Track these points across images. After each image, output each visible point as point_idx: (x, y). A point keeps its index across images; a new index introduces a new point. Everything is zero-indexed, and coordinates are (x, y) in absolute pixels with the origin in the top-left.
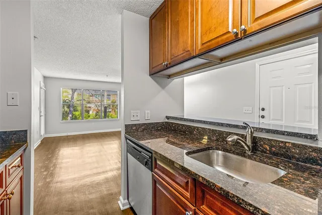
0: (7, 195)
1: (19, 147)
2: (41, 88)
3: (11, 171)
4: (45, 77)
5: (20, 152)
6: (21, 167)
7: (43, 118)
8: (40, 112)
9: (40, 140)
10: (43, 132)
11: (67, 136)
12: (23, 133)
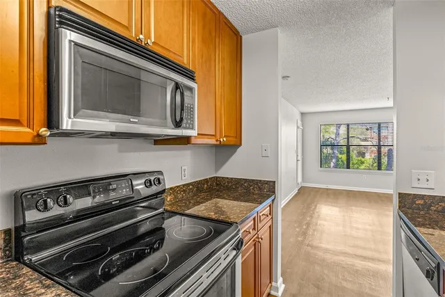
0: (258, 238)
1: (269, 197)
2: (298, 127)
3: (262, 218)
4: (302, 114)
5: (269, 201)
6: (270, 217)
7: (300, 163)
8: (297, 156)
9: (297, 189)
10: (300, 180)
11: (327, 189)
12: (272, 184)
